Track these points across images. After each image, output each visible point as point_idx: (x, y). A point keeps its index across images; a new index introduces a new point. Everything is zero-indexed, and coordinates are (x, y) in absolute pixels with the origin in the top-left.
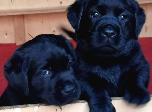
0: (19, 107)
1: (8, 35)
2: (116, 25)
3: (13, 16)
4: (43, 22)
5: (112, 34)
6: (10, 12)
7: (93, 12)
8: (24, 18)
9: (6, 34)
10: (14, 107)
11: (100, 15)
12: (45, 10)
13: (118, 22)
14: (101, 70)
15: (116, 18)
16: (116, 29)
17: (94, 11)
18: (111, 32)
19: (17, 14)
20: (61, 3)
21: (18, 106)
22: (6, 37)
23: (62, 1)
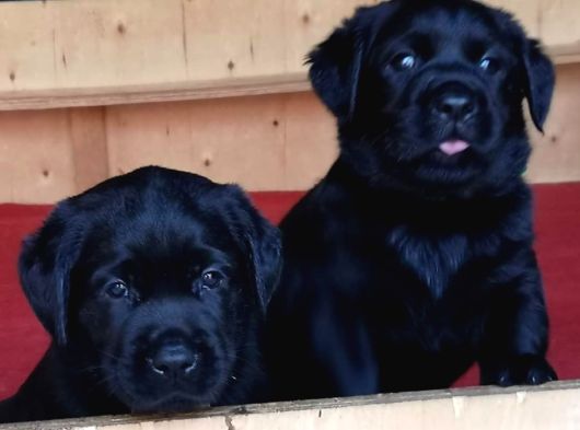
0: (91, 425)
1: (51, 175)
3: (70, 110)
4: (168, 132)
5: (466, 109)
6: (59, 98)
7: (393, 57)
8: (104, 118)
9: (46, 174)
10: (74, 423)
12: (175, 91)
14: (406, 238)
17: (397, 53)
18: (462, 101)
19: (83, 103)
20: (231, 66)
21: (87, 418)
22: (44, 182)
23: (234, 62)
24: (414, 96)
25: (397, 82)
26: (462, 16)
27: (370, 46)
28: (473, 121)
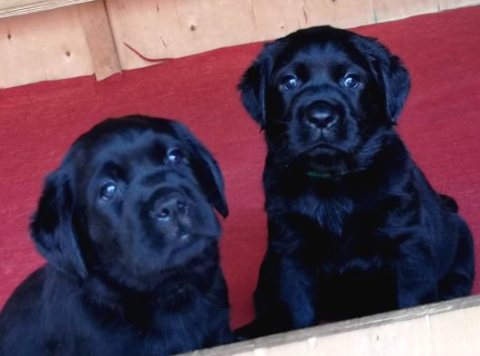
1: (72, 54)
2: (334, 100)
9: (68, 54)
11: (300, 83)
13: (340, 92)
15: (335, 85)
16: (337, 109)
24: (295, 111)
25: (287, 97)
26: (329, 47)
27: (270, 72)
28: (334, 128)
